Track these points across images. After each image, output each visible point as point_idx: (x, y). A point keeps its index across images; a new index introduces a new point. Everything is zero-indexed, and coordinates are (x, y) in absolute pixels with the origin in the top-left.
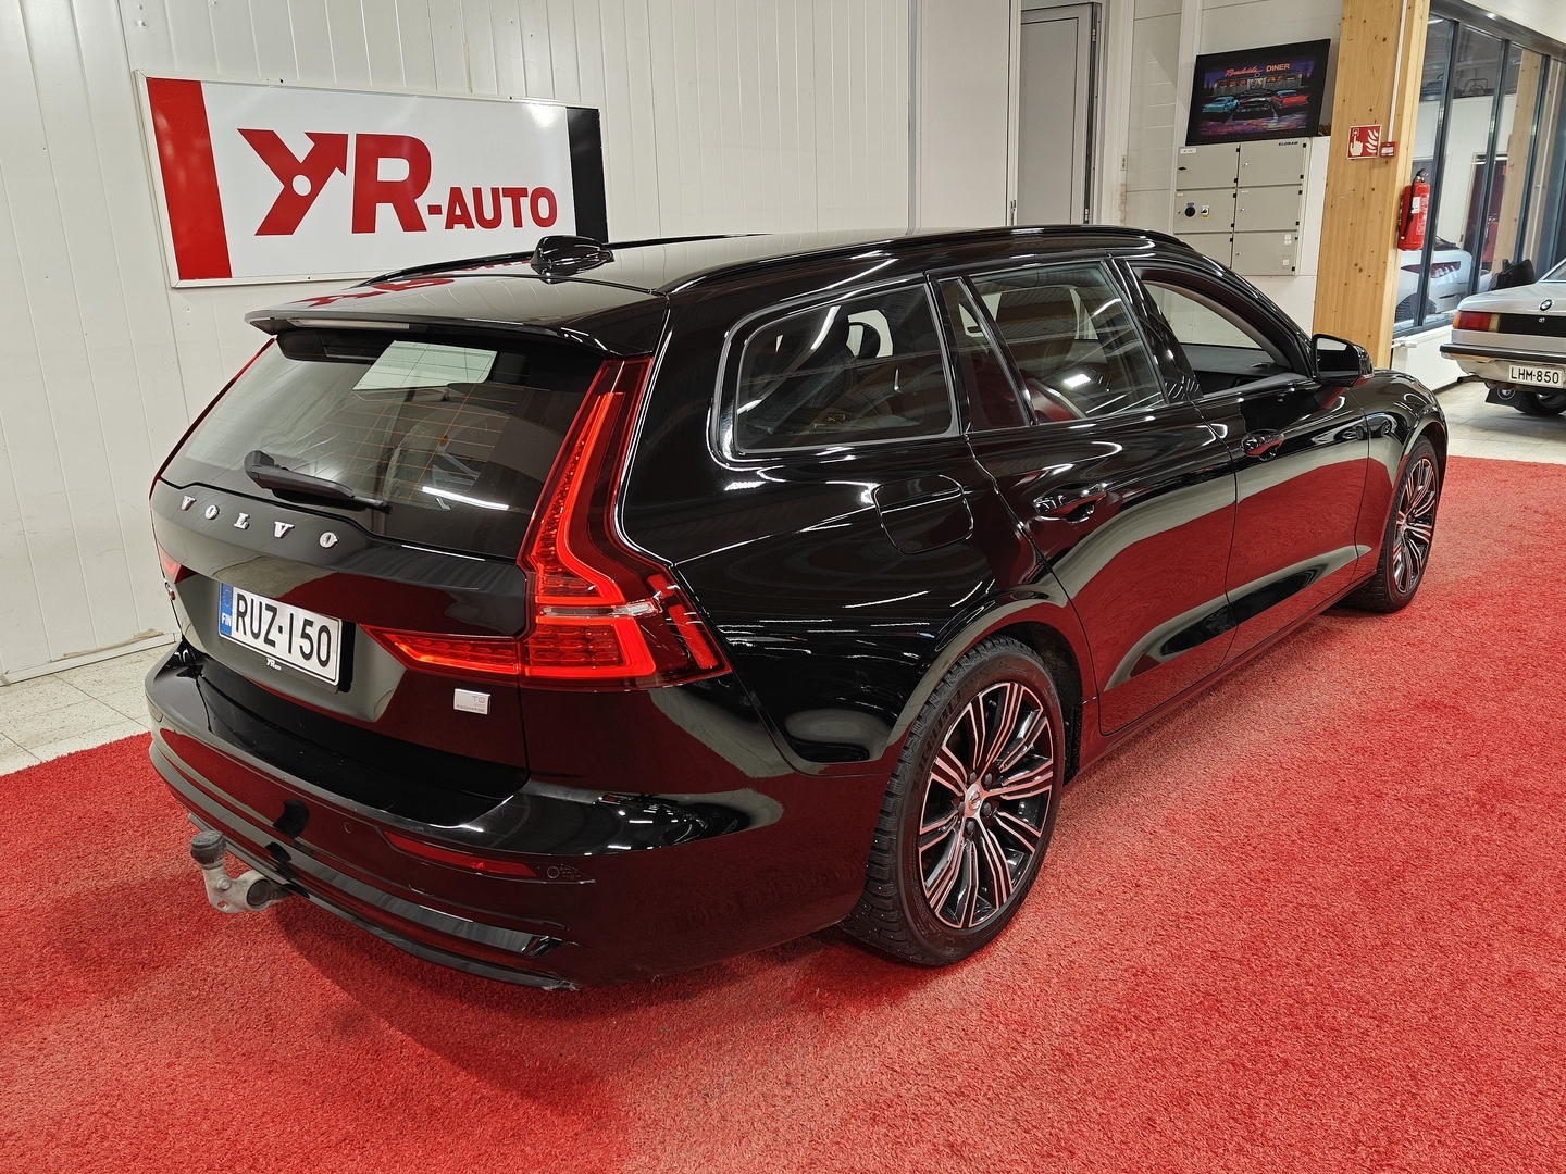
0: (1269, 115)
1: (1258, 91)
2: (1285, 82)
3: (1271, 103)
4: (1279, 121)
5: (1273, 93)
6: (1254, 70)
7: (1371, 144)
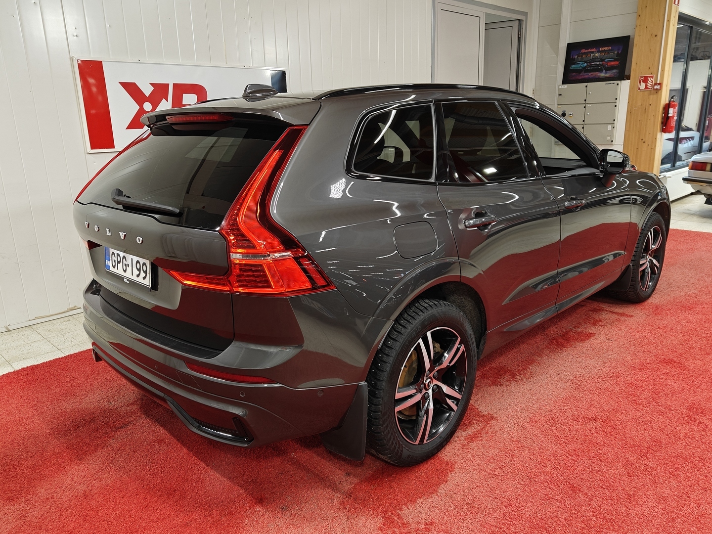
0: (601, 70)
1: (596, 59)
2: (609, 56)
3: (602, 65)
4: (606, 73)
5: (603, 60)
6: (594, 50)
7: (650, 84)
